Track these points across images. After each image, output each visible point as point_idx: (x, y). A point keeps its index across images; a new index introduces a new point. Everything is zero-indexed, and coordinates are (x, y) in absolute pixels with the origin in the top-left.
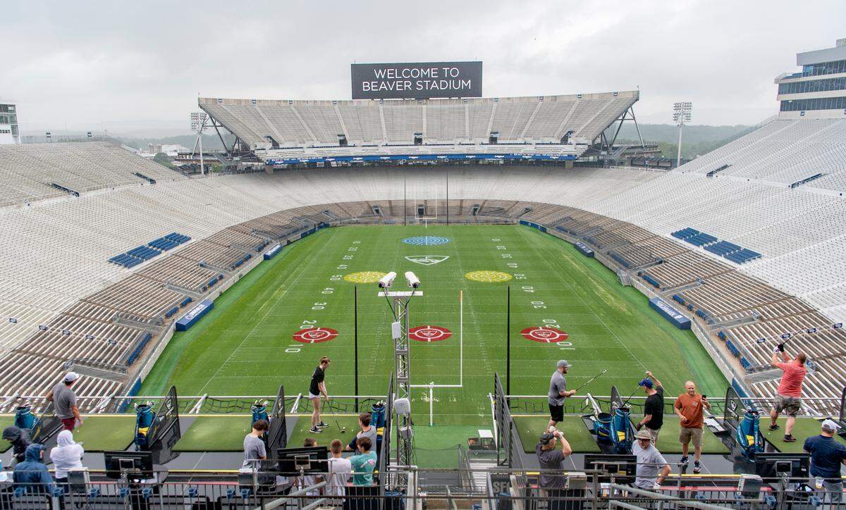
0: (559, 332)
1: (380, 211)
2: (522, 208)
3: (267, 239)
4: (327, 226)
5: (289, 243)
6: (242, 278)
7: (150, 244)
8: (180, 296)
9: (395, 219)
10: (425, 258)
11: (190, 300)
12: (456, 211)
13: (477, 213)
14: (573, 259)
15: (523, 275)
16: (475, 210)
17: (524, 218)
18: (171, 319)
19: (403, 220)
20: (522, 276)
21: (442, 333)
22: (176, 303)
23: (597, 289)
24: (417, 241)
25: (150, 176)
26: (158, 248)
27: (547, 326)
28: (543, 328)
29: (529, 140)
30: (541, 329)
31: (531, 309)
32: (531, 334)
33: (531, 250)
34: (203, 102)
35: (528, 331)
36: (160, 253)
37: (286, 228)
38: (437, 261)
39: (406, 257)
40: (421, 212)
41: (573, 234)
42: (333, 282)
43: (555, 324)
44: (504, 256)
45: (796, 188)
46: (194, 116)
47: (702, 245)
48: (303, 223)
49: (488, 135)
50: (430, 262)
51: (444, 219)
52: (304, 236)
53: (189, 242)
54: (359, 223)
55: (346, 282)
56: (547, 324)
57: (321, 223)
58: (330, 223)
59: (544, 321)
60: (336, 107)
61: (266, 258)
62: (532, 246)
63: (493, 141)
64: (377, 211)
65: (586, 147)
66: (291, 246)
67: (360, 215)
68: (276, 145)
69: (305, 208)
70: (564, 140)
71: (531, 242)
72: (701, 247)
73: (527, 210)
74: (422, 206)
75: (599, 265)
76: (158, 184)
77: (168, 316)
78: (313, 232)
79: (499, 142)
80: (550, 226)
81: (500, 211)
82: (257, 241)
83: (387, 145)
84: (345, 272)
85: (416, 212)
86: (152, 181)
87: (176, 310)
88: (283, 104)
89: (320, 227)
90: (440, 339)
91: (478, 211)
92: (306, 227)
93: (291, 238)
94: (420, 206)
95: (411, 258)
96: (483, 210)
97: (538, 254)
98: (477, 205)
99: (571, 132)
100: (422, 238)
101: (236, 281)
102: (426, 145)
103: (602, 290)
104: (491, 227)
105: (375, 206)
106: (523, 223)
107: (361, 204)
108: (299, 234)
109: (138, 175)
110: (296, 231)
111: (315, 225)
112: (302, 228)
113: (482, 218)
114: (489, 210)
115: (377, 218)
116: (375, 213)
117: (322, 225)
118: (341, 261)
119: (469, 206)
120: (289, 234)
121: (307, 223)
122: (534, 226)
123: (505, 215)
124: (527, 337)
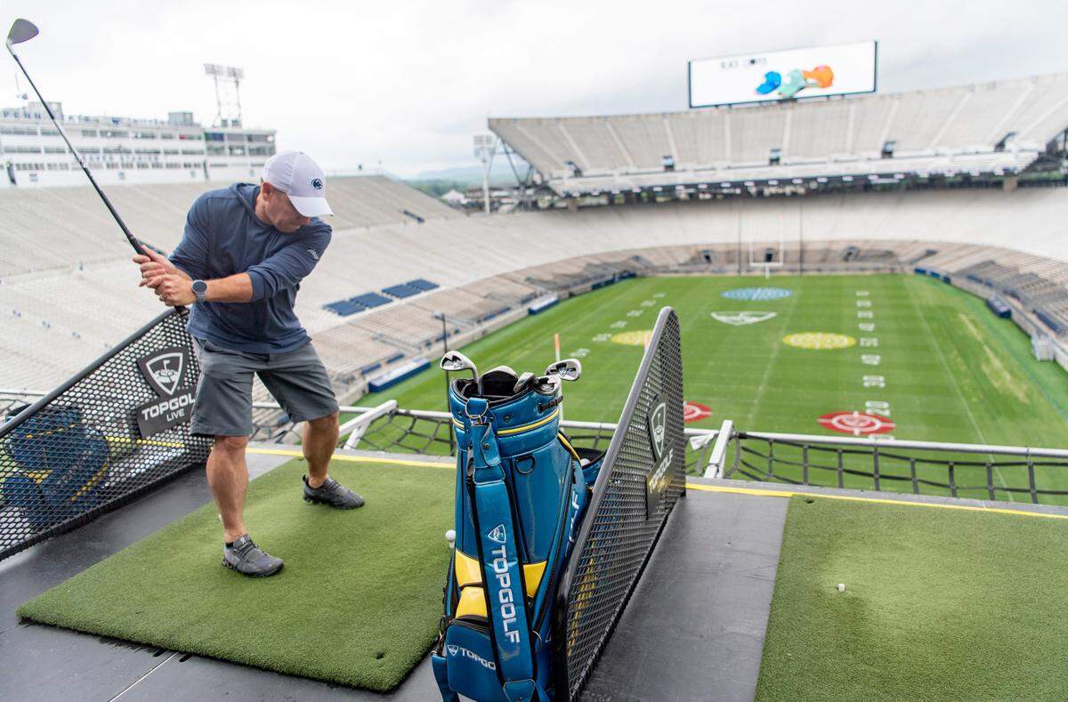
0: (883, 419)
1: (712, 258)
2: (920, 250)
3: (540, 289)
4: (632, 276)
5: (572, 295)
6: (485, 335)
7: (384, 291)
8: (390, 351)
9: (728, 267)
11: (401, 357)
12: (819, 257)
13: (851, 258)
14: (973, 322)
15: (875, 340)
16: (850, 254)
17: (922, 264)
18: (364, 377)
19: (737, 267)
20: (872, 341)
21: (699, 412)
22: (382, 359)
23: (987, 361)
24: (745, 293)
25: (419, 214)
26: (392, 295)
27: (868, 411)
29: (942, 150)
30: (856, 414)
31: (857, 387)
32: (834, 421)
33: (909, 307)
34: (494, 124)
35: (833, 416)
36: (392, 301)
38: (755, 320)
39: (714, 314)
40: (769, 258)
41: (989, 284)
42: (594, 342)
43: (883, 410)
44: (861, 315)
46: (478, 140)
48: (600, 271)
49: (880, 146)
50: (743, 321)
51: (798, 266)
52: (595, 287)
53: (435, 291)
54: (678, 272)
55: (611, 342)
56: (871, 408)
57: (625, 272)
58: (637, 272)
59: (868, 403)
60: (666, 122)
61: (531, 312)
62: (915, 302)
63: (887, 154)
64: (708, 258)
65: (1035, 156)
66: (573, 300)
67: (682, 260)
68: (578, 173)
69: (610, 254)
70: (1000, 146)
71: (917, 296)
73: (930, 253)
74: (773, 249)
75: (1016, 332)
76: (426, 224)
77: (362, 374)
78: (610, 282)
79: (895, 155)
80: (960, 274)
81: (888, 255)
82: (527, 291)
83: (729, 168)
84: (616, 331)
85: (762, 256)
86: (420, 220)
87: (376, 367)
88: (595, 121)
89: (622, 278)
91: (853, 255)
92: (602, 276)
93: (575, 290)
94: (769, 249)
95: (719, 315)
96: (861, 254)
97: (919, 312)
98: (853, 248)
99: (1010, 135)
100: (751, 291)
101: (476, 338)
102: (786, 164)
103: (997, 363)
104: (867, 277)
105: (705, 251)
106: (920, 271)
107: (687, 248)
108: (589, 285)
109: (406, 213)
110: (587, 280)
111: (614, 275)
112: (595, 278)
113: (859, 264)
114: (872, 253)
115: (704, 266)
116: (704, 260)
117: (625, 274)
118: (622, 317)
119: (841, 248)
120: (576, 284)
121: (605, 272)
122: (934, 275)
123: (893, 260)
124: (825, 425)
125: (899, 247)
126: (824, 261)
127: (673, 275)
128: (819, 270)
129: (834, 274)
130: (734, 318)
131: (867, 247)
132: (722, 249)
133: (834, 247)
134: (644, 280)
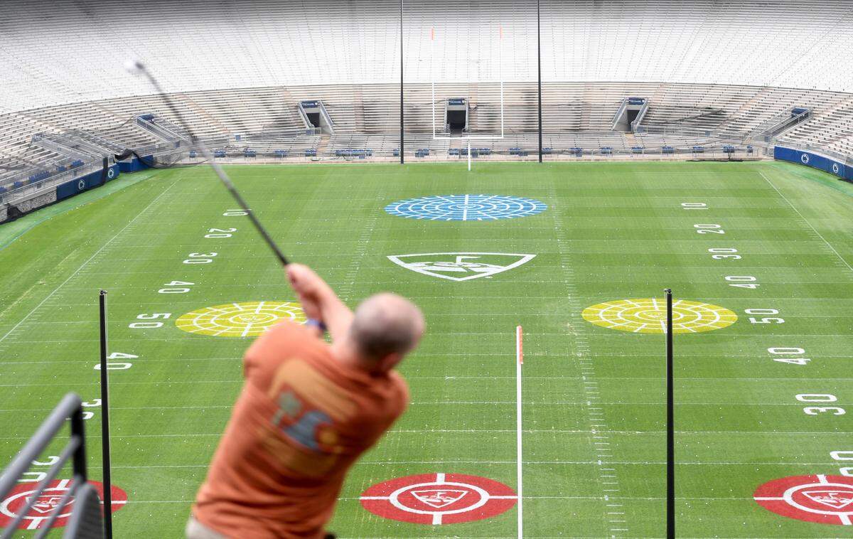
1: (325, 118)
2: (781, 108)
4: (145, 164)
5: (14, 214)
9: (373, 143)
10: (453, 259)
12: (567, 122)
13: (636, 124)
15: (775, 312)
16: (632, 115)
17: (788, 139)
19: (397, 146)
20: (772, 314)
21: (485, 497)
24: (435, 208)
27: (844, 472)
28: (829, 479)
30: (823, 481)
31: (793, 418)
32: (787, 497)
33: (804, 235)
35: (779, 488)
37: (8, 168)
38: (493, 270)
39: (393, 258)
40: (456, 122)
42: (135, 335)
44: (715, 253)
48: (66, 153)
50: (471, 273)
51: (531, 142)
52: (66, 193)
54: (253, 155)
55: (181, 334)
56: (844, 464)
57: (128, 154)
58: (155, 155)
59: (834, 455)
62: (810, 224)
64: (314, 119)
66: (20, 226)
67: (256, 128)
69: (79, 109)
71: (809, 212)
73: (800, 115)
74: (459, 101)
78: (96, 181)
81: (713, 117)
84: (180, 304)
85: (437, 120)
89: (124, 169)
90: (476, 515)
91: (640, 118)
92: (77, 165)
94: (453, 102)
95: (408, 260)
96: (657, 114)
97: (830, 249)
98: (638, 101)
100: (450, 200)
104: (680, 167)
105: (312, 104)
106: (783, 155)
107: (263, 96)
108: (51, 186)
110: (40, 177)
111: (105, 161)
112: (62, 169)
113: (653, 141)
114: (677, 115)
115: (313, 141)
116: (308, 125)
117: (130, 160)
118: (173, 269)
119: (613, 101)
120: (18, 186)
121: (79, 155)
122: (819, 163)
123: (723, 130)
124: (771, 507)
125: (736, 98)
126: (576, 130)
127: (241, 161)
128: (578, 152)
129: (609, 158)
130: (445, 266)
131: (665, 100)
132: (347, 100)
133: (595, 98)
134: (179, 175)
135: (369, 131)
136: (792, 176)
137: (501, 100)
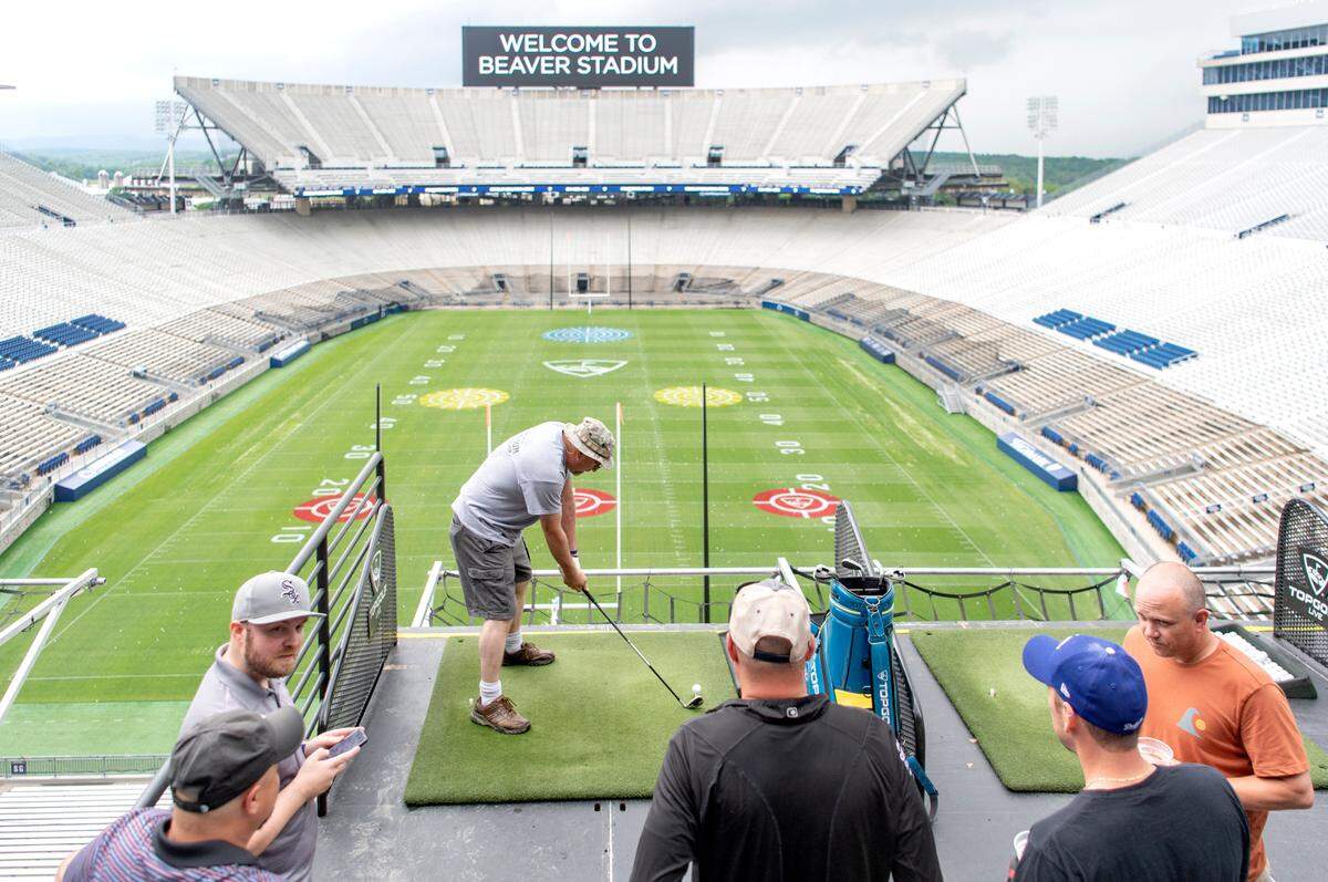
0: (827, 498)
1: (507, 284)
2: (765, 280)
3: (279, 330)
4: (403, 309)
5: (325, 338)
6: (217, 400)
7: (37, 335)
8: (78, 433)
9: (535, 298)
10: (580, 364)
11: (97, 441)
12: (645, 286)
13: (684, 288)
14: (856, 367)
15: (764, 394)
16: (682, 283)
17: (771, 297)
18: (45, 477)
19: (549, 300)
20: (761, 396)
21: (598, 502)
22: (66, 446)
23: (902, 420)
24: (572, 335)
25: (65, 213)
26: (54, 341)
27: (804, 487)
28: (797, 491)
29: (777, 161)
30: (792, 491)
31: (774, 456)
32: (772, 502)
33: (780, 351)
34: (184, 84)
35: (767, 496)
36: (55, 350)
37: (323, 311)
38: (606, 370)
39: (546, 364)
40: (582, 286)
41: (857, 323)
42: (397, 408)
43: (819, 483)
44: (730, 361)
45: (1247, 239)
46: (163, 107)
47: (1090, 337)
48: (357, 303)
49: (706, 152)
50: (590, 372)
51: (624, 297)
52: (356, 326)
53: (121, 332)
54: (466, 304)
55: (422, 407)
56: (805, 482)
57: (393, 303)
58: (409, 304)
59: (799, 477)
60: (433, 100)
61: (275, 364)
62: (783, 344)
63: (714, 161)
64: (502, 284)
65: (878, 174)
66: (329, 344)
67: (468, 290)
68: (315, 162)
69: (365, 278)
70: (840, 160)
71: (782, 338)
72: (1088, 342)
73: (777, 284)
74: (584, 275)
75: (904, 377)
76: (80, 227)
77: (40, 472)
78: (375, 319)
79: (724, 163)
80: (820, 309)
81: (728, 284)
82: (262, 331)
83: (522, 167)
84: (421, 390)
85: (571, 285)
86: (68, 221)
87: (60, 460)
88: (334, 92)
89: (390, 312)
90: (592, 513)
91: (686, 284)
92: (364, 310)
93: (327, 329)
94: (581, 275)
95: (554, 365)
96: (694, 283)
97: (795, 359)
98: (683, 275)
99: (850, 148)
100: (579, 331)
101: (204, 406)
102: (594, 167)
103: (911, 421)
104: (709, 313)
105: (497, 276)
106: (766, 305)
107: (472, 271)
108: (347, 322)
109: (42, 210)
110: (342, 316)
111: (380, 308)
112: (354, 312)
113: (695, 297)
114: (707, 283)
115: (501, 295)
116: (498, 288)
117: (394, 307)
118: (419, 370)
119: (670, 275)
120: (328, 321)
121: (365, 304)
122: (788, 310)
123: (734, 291)
124: (762, 507)
125: (738, 275)
126: (651, 291)
127: (459, 308)
128: (652, 304)
129: (669, 307)
130: (576, 368)
131: (699, 275)
132: (520, 273)
133: (661, 274)
134: (423, 316)
135: (533, 291)
136: (771, 318)
137: (608, 274)
